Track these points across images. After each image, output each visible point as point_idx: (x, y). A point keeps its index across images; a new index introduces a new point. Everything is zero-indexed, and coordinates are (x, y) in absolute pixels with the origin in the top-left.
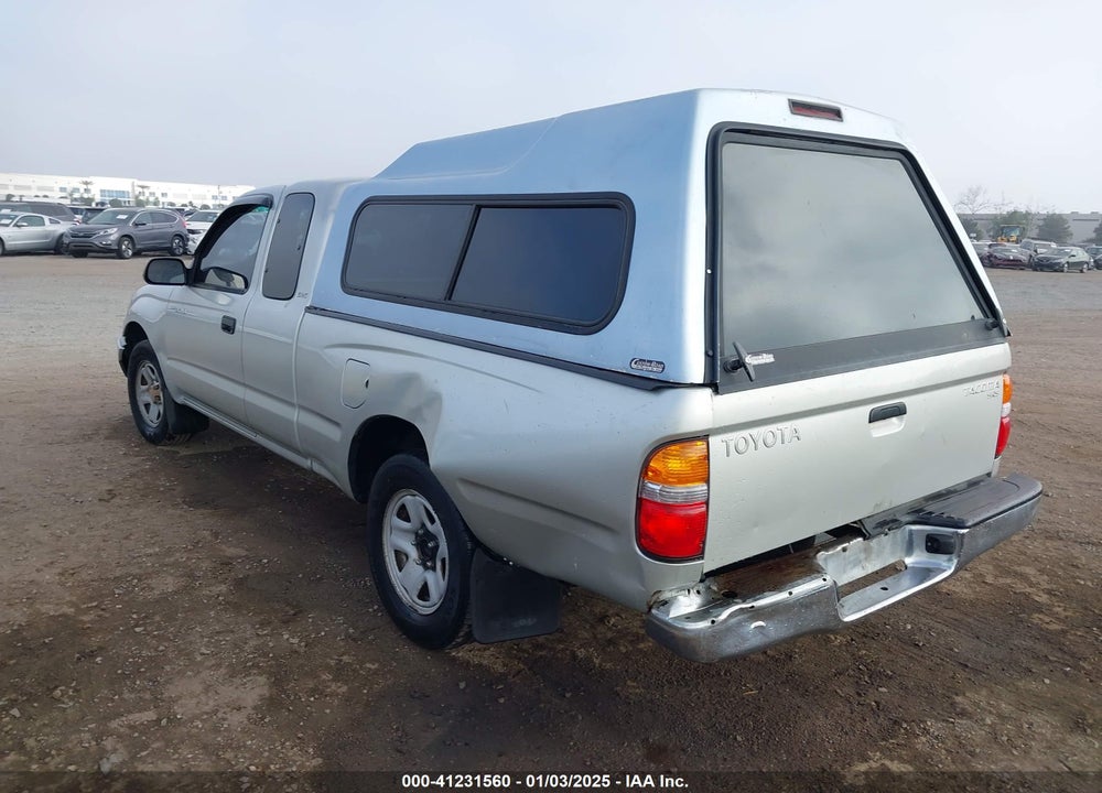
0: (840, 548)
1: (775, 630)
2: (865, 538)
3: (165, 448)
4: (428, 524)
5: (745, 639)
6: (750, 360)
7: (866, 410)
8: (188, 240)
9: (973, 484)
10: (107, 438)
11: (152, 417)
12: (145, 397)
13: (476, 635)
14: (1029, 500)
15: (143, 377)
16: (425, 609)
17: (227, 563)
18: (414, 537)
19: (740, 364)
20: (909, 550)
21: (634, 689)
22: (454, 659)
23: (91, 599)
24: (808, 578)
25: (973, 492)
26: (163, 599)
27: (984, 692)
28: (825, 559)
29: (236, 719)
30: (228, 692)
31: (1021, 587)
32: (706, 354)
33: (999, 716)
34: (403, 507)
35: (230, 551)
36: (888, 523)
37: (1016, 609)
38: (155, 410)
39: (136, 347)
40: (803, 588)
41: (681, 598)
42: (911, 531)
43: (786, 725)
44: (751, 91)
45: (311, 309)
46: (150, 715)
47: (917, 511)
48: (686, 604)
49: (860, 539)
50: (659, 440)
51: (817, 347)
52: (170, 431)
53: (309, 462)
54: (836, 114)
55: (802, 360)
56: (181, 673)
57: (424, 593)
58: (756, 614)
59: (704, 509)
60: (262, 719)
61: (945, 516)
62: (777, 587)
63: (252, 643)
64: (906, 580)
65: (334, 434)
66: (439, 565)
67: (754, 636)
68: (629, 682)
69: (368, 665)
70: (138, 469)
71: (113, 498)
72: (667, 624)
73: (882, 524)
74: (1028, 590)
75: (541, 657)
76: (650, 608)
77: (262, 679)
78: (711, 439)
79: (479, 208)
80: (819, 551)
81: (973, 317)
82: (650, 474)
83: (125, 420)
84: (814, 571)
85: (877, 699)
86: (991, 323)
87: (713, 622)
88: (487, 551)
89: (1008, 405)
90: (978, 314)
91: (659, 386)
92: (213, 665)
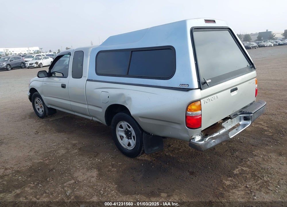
0: (226, 122)
1: (217, 142)
2: (231, 119)
3: (46, 119)
4: (128, 129)
5: (211, 144)
6: (207, 82)
7: (230, 90)
8: (25, 64)
9: (251, 104)
10: (29, 118)
11: (41, 112)
12: (37, 107)
13: (146, 152)
14: (264, 106)
15: (36, 102)
16: (130, 148)
17: (74, 145)
18: (124, 132)
19: (205, 83)
20: (240, 121)
21: (182, 160)
22: (138, 159)
23: (45, 157)
24: (222, 129)
25: (252, 106)
26: (63, 155)
27: (259, 150)
28: (224, 125)
29: (93, 180)
30: (89, 174)
31: (261, 126)
32: (198, 81)
33: (263, 155)
34: (121, 125)
35: (74, 142)
36: (235, 115)
37: (261, 132)
38: (41, 110)
39: (34, 94)
40: (222, 131)
41: (197, 137)
42: (240, 116)
43: (219, 163)
44: (196, 19)
45: (88, 80)
46: (73, 181)
47: (241, 112)
48: (198, 138)
49: (230, 119)
50: (190, 102)
51: (219, 77)
52: (47, 114)
53: (92, 118)
54: (214, 21)
55: (217, 80)
56: (76, 171)
57: (129, 145)
58: (213, 138)
59: (200, 116)
60: (100, 178)
61: (247, 112)
62: (216, 132)
63: (89, 162)
64: (240, 127)
65: (100, 110)
66: (132, 138)
67: (213, 143)
68: (180, 159)
69: (119, 163)
70: (41, 125)
71: (38, 133)
72: (195, 143)
73: (234, 115)
74: (262, 127)
75: (158, 156)
76: (190, 140)
77: (95, 170)
78: (201, 100)
79: (132, 51)
80: (222, 123)
81: (247, 66)
82: (188, 110)
83: (32, 113)
84: (223, 128)
85: (236, 155)
86: (252, 66)
87: (205, 141)
88: (146, 132)
89: (257, 85)
90: (249, 65)
91: (188, 90)
92: (82, 169)
